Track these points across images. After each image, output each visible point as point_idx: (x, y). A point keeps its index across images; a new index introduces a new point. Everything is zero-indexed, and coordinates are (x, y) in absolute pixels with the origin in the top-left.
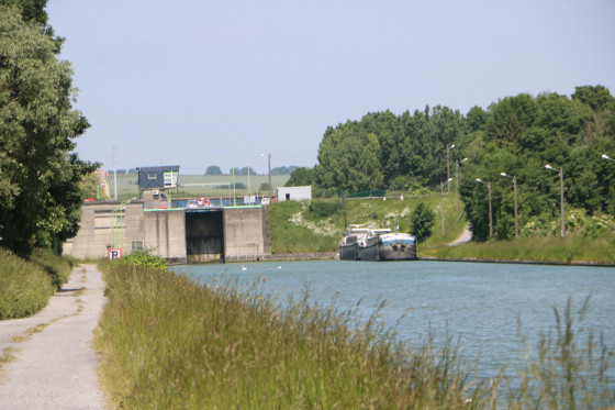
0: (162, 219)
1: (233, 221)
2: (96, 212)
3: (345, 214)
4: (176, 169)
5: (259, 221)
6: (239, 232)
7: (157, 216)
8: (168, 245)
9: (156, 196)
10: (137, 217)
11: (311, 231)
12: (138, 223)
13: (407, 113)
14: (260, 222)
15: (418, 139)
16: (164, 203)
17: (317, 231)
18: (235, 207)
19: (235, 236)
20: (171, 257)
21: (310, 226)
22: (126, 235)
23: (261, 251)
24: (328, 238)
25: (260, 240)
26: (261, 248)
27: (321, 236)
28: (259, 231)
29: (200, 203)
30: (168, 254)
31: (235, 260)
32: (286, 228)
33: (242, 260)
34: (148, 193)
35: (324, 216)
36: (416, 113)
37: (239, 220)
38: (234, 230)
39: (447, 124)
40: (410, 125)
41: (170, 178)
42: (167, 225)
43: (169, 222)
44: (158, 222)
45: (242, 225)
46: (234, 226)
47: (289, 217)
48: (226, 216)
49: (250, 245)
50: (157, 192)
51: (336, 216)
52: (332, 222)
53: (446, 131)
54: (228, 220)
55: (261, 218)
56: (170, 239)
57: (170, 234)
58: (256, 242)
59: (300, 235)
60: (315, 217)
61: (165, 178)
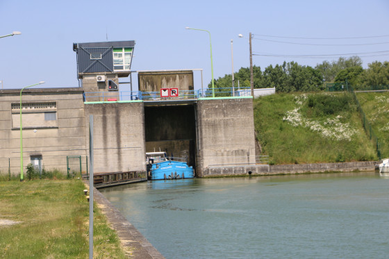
0: (110, 116)
1: (212, 118)
2: (14, 105)
3: (359, 110)
4: (129, 46)
5: (250, 118)
6: (221, 135)
7: (104, 112)
8: (119, 153)
9: (102, 84)
10: (75, 113)
11: (317, 134)
12: (75, 122)
13: (271, 66)
14: (252, 120)
15: (280, 83)
16: (112, 93)
17: (326, 132)
18: (214, 98)
19: (215, 140)
20: (124, 170)
21: (315, 126)
22: (59, 139)
23: (252, 162)
24: (344, 142)
25: (250, 145)
26: (253, 157)
27: (333, 140)
28: (250, 132)
29: (165, 94)
30: (120, 166)
31: (217, 175)
32: (281, 129)
33: (228, 175)
34: (92, 80)
35: (330, 112)
36: (277, 66)
37: (222, 117)
38: (215, 131)
39: (297, 75)
40: (274, 74)
41: (122, 59)
42: (118, 124)
43: (122, 119)
44: (104, 119)
45: (226, 124)
46: (214, 126)
47: (283, 115)
48: (203, 112)
49: (237, 152)
50: (103, 78)
51: (347, 113)
52: (342, 120)
53: (297, 79)
54: (206, 117)
55: (252, 113)
56: (123, 144)
57: (123, 137)
58: (246, 148)
59: (302, 138)
60: (318, 115)
61: (115, 58)
